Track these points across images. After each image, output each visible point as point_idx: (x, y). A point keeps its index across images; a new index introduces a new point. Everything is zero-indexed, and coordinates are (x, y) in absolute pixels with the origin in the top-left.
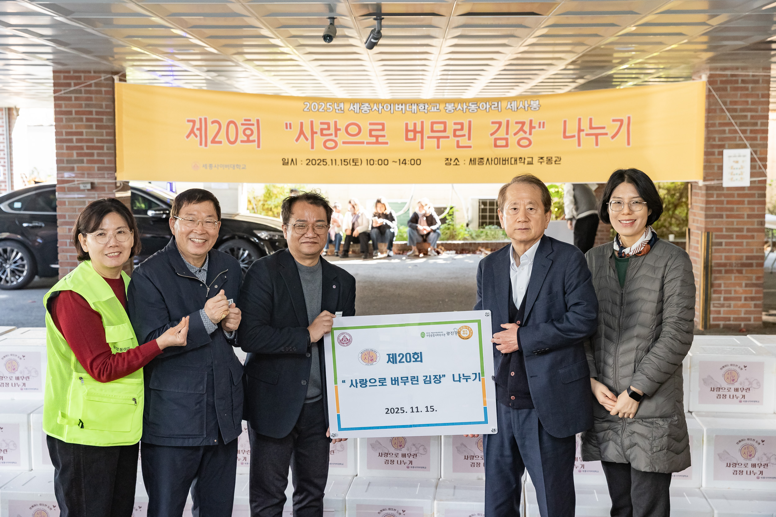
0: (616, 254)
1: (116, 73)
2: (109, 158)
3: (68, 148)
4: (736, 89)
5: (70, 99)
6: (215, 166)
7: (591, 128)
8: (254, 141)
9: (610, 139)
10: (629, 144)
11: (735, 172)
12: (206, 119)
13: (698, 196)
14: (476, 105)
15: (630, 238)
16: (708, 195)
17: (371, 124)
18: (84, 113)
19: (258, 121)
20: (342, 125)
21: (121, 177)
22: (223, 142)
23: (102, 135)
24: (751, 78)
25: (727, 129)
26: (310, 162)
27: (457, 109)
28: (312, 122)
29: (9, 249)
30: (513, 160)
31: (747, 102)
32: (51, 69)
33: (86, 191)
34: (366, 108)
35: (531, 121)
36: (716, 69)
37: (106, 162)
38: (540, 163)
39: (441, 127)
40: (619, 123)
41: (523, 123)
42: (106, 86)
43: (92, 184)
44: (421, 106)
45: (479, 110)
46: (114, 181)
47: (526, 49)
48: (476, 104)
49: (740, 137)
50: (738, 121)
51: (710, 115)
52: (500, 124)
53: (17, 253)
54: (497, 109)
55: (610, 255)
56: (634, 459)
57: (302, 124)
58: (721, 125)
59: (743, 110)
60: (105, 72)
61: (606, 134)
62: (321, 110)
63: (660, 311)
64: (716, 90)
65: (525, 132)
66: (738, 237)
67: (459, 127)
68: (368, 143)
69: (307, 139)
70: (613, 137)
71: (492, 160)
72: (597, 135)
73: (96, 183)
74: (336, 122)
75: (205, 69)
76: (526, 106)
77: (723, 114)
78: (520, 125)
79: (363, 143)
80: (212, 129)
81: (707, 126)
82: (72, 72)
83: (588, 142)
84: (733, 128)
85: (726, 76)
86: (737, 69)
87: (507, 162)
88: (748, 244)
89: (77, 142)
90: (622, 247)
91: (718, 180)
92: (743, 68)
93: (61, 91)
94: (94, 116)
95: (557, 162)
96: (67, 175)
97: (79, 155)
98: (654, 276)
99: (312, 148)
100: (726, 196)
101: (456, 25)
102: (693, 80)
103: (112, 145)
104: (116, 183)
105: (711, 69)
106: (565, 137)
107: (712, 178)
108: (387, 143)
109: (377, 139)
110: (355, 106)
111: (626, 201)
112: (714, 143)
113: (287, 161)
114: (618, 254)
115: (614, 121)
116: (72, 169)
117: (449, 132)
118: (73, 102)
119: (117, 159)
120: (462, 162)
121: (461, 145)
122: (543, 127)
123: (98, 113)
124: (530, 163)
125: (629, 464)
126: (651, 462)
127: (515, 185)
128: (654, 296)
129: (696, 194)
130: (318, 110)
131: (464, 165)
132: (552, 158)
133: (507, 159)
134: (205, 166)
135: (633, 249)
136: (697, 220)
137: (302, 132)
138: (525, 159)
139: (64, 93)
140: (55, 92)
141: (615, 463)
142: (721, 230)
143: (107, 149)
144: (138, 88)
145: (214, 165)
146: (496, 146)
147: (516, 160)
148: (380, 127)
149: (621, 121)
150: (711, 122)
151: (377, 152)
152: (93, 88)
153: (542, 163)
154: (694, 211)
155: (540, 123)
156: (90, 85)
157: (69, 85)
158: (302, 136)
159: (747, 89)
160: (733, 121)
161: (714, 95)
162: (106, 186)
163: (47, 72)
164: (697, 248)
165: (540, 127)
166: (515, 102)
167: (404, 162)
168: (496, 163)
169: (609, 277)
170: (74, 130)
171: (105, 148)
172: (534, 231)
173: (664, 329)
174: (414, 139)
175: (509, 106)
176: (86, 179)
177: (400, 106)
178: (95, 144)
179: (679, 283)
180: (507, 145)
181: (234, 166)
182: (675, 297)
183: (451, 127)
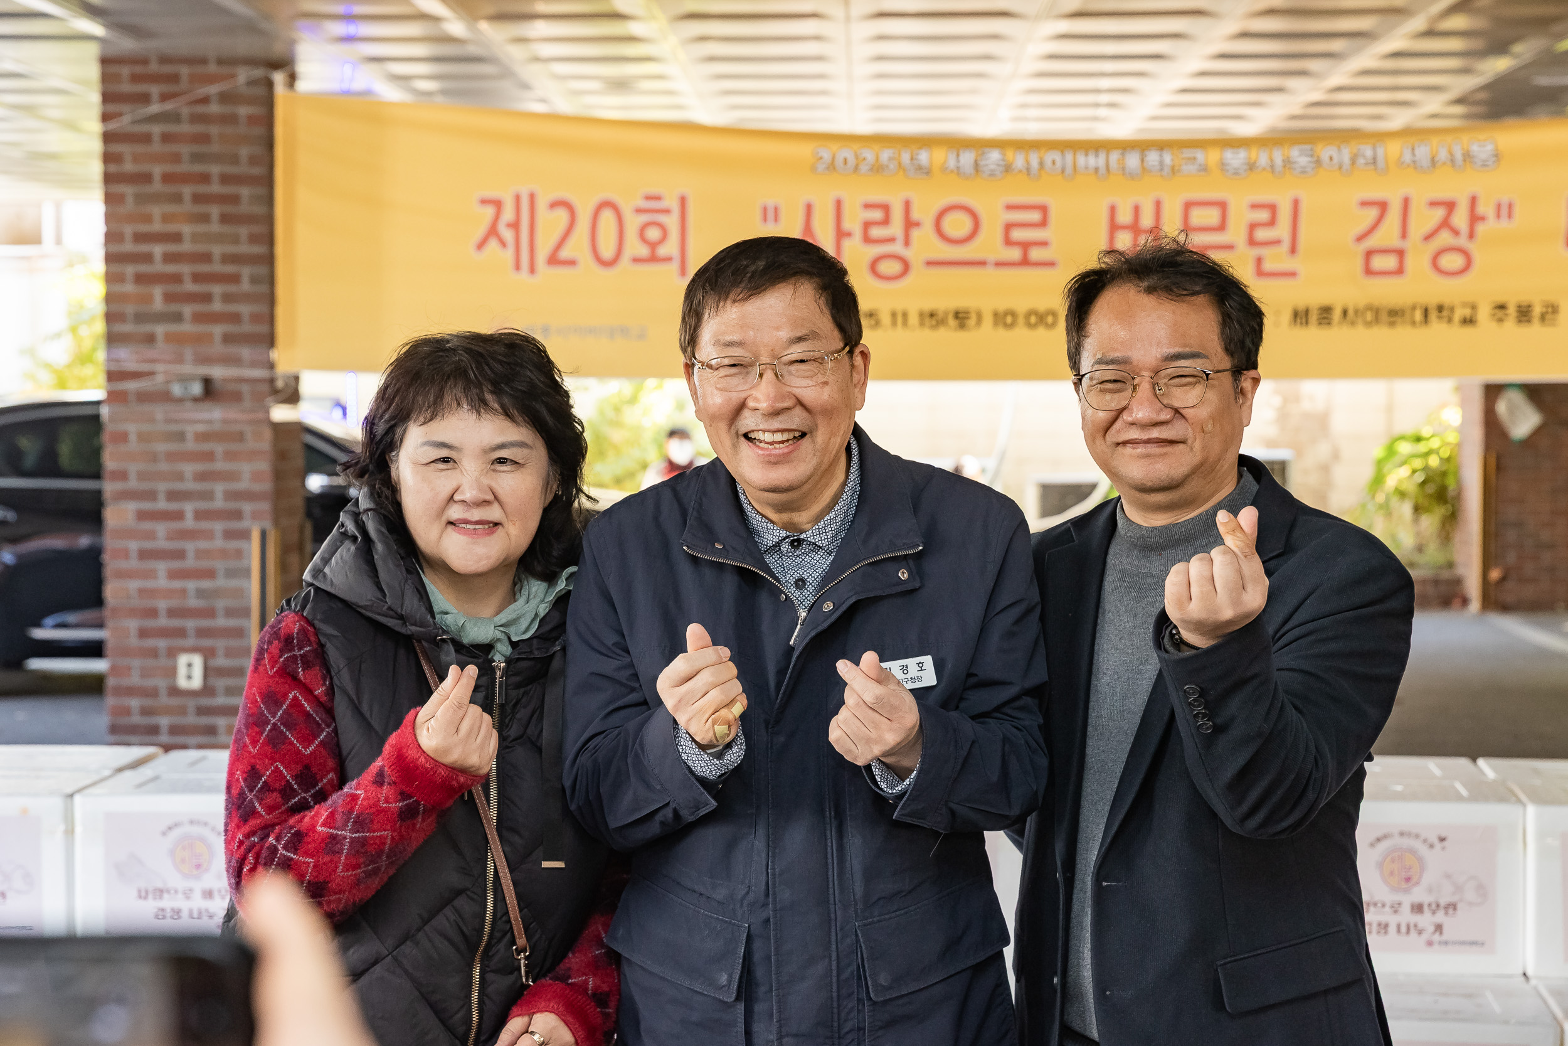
1: (278, 65)
2: (254, 308)
3: (140, 279)
5: (146, 138)
6: (559, 331)
8: (668, 259)
12: (532, 196)
14: (1311, 153)
17: (1010, 207)
18: (185, 179)
19: (683, 201)
20: (924, 213)
21: (287, 361)
22: (579, 263)
23: (236, 240)
27: (1257, 166)
28: (839, 204)
30: (1418, 313)
32: (92, 51)
33: (189, 401)
34: (993, 162)
35: (1473, 201)
37: (245, 318)
38: (1497, 322)
39: (1211, 216)
42: (250, 101)
43: (207, 382)
44: (1153, 155)
45: (1320, 168)
46: (267, 372)
48: (1312, 148)
52: (1383, 206)
57: (809, 208)
60: (250, 62)
62: (862, 169)
65: (1456, 232)
67: (1263, 216)
68: (999, 264)
71: (1356, 314)
73: (218, 380)
74: (907, 205)
76: (1459, 153)
78: (1439, 213)
79: (982, 263)
80: (551, 224)
87: (1399, 318)
89: (164, 263)
93: (122, 115)
94: (215, 188)
95: (1546, 319)
97: (169, 298)
103: (265, 269)
104: (272, 381)
108: (1052, 264)
109: (1025, 253)
110: (962, 158)
116: (149, 339)
117: (1235, 233)
118: (157, 147)
119: (278, 311)
121: (1268, 266)
122: (1510, 216)
123: (225, 179)
124: (1469, 322)
130: (855, 168)
131: (1278, 326)
132: (1531, 306)
133: (1399, 310)
138: (1452, 309)
139: (132, 122)
140: (105, 118)
143: (250, 282)
145: (554, 329)
146: (1369, 271)
147: (1426, 313)
148: (1035, 216)
151: (1024, 291)
152: (214, 108)
153: (1504, 322)
155: (1499, 205)
156: (205, 100)
157: (145, 99)
162: (245, 389)
165: (1498, 216)
168: (1368, 321)
170: (157, 227)
171: (245, 278)
175: (1407, 157)
176: (188, 369)
177: (1092, 160)
178: (217, 267)
180: (1400, 271)
181: (612, 331)
183: (1240, 217)
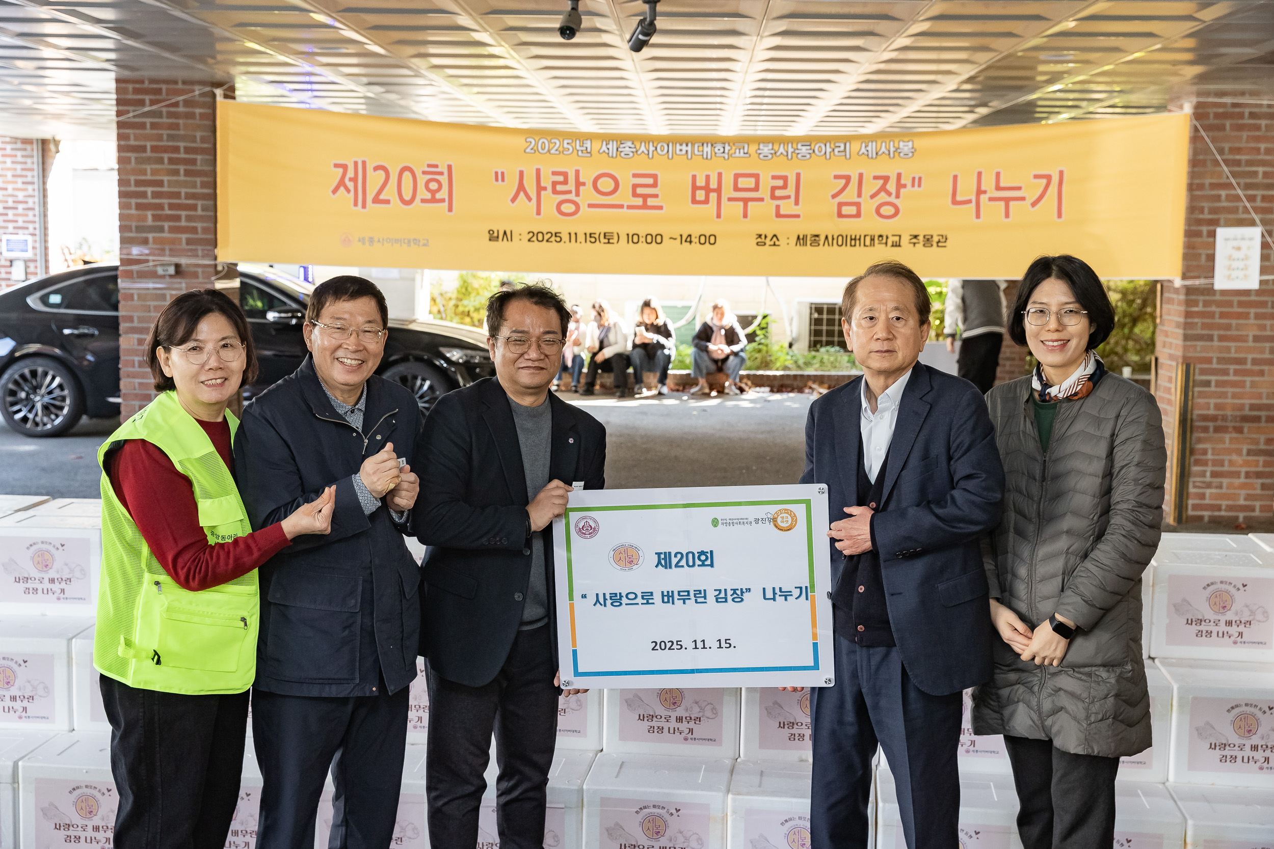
0: (1036, 395)
1: (219, 85)
2: (205, 225)
3: (139, 207)
4: (1240, 128)
5: (142, 126)
6: (379, 241)
7: (998, 188)
8: (443, 200)
9: (1030, 207)
10: (1060, 215)
11: (1235, 264)
12: (364, 163)
13: (1173, 304)
14: (808, 147)
15: (1059, 371)
16: (1189, 303)
17: (635, 176)
18: (166, 149)
19: (450, 167)
20: (587, 177)
21: (224, 255)
22: (392, 202)
23: (194, 186)
24: (1265, 110)
25: (1223, 193)
26: (534, 236)
27: (778, 154)
28: (538, 171)
29: (40, 370)
30: (868, 239)
31: (1258, 150)
32: (112, 75)
33: (167, 277)
34: (627, 149)
35: (899, 176)
36: (1208, 94)
37: (199, 230)
38: (912, 245)
39: (750, 183)
40: (1044, 181)
41: (886, 179)
42: (203, 105)
43: (177, 266)
44: (719, 147)
45: (813, 155)
46: (212, 262)
47: (894, 55)
48: (810, 145)
49: (1245, 207)
50: (1242, 181)
51: (1196, 169)
52: (848, 179)
53: (53, 378)
54: (844, 154)
55: (1026, 397)
56: (1058, 732)
57: (521, 173)
58: (1213, 186)
59: (1250, 163)
60: (202, 83)
61: (1023, 199)
62: (553, 151)
63: (1107, 491)
64: (1207, 128)
65: (889, 194)
66: (1237, 373)
67: (780, 183)
68: (629, 207)
69: (530, 199)
70: (1034, 204)
71: (833, 239)
72: (1007, 200)
73: (184, 266)
74: (577, 172)
75: (365, 80)
76: (892, 149)
77: (1218, 169)
78: (881, 182)
79: (621, 206)
80: (375, 180)
81: (1191, 187)
82: (147, 82)
83: (993, 211)
84: (1233, 192)
85: (1224, 105)
86: (1243, 94)
87: (858, 242)
88: (1253, 384)
89: (153, 198)
90: (1046, 385)
91: (1206, 277)
92: (1253, 94)
93: (128, 112)
94: (182, 155)
95: (940, 244)
96: (136, 251)
97: (156, 218)
98: (1098, 433)
99: (538, 213)
100: (1219, 304)
101: (779, 13)
102: (1170, 111)
103: (211, 203)
104: (216, 266)
105: (1199, 94)
106: (955, 202)
107: (1196, 274)
108: (660, 208)
109: (645, 201)
110: (610, 146)
111: (1054, 309)
112: (1201, 216)
113: (496, 234)
114: (1039, 395)
115: (1036, 177)
116: (145, 242)
117: (764, 192)
118: (148, 131)
119: (219, 226)
120: (782, 242)
121: (782, 212)
122: (919, 186)
123: (187, 150)
124: (897, 245)
125: (1051, 741)
126: (1086, 739)
127: (871, 279)
128: (1098, 467)
129: (1170, 301)
130: (549, 151)
131: (787, 245)
132: (932, 236)
133: (858, 237)
134: (362, 240)
135: (1065, 388)
136: (1171, 344)
137: (521, 187)
138: (887, 238)
139: (134, 117)
140: (119, 114)
141: (1027, 739)
142: (1209, 360)
143: (203, 210)
144: (256, 110)
145: (376, 240)
146: (840, 215)
147: (872, 239)
148: (650, 181)
149: (1049, 178)
150: (1197, 181)
151: (644, 223)
152: (181, 109)
153: (917, 245)
154: (1165, 328)
155: (914, 179)
156: (176, 104)
157: (142, 103)
158: (522, 194)
159: (1258, 128)
160: (1233, 181)
161: (1202, 137)
162: (200, 270)
163: (107, 82)
164: (1168, 390)
165: (913, 186)
166: (874, 143)
167: (689, 239)
168: (840, 243)
169: (1024, 433)
170: (149, 177)
171: (199, 208)
172: (901, 356)
173: (1112, 522)
174: (706, 201)
175: (863, 150)
176: (167, 259)
177: (684, 148)
178: (184, 201)
179: (1138, 446)
180: (858, 215)
181: (409, 241)
182: (1133, 468)
183: (766, 183)
